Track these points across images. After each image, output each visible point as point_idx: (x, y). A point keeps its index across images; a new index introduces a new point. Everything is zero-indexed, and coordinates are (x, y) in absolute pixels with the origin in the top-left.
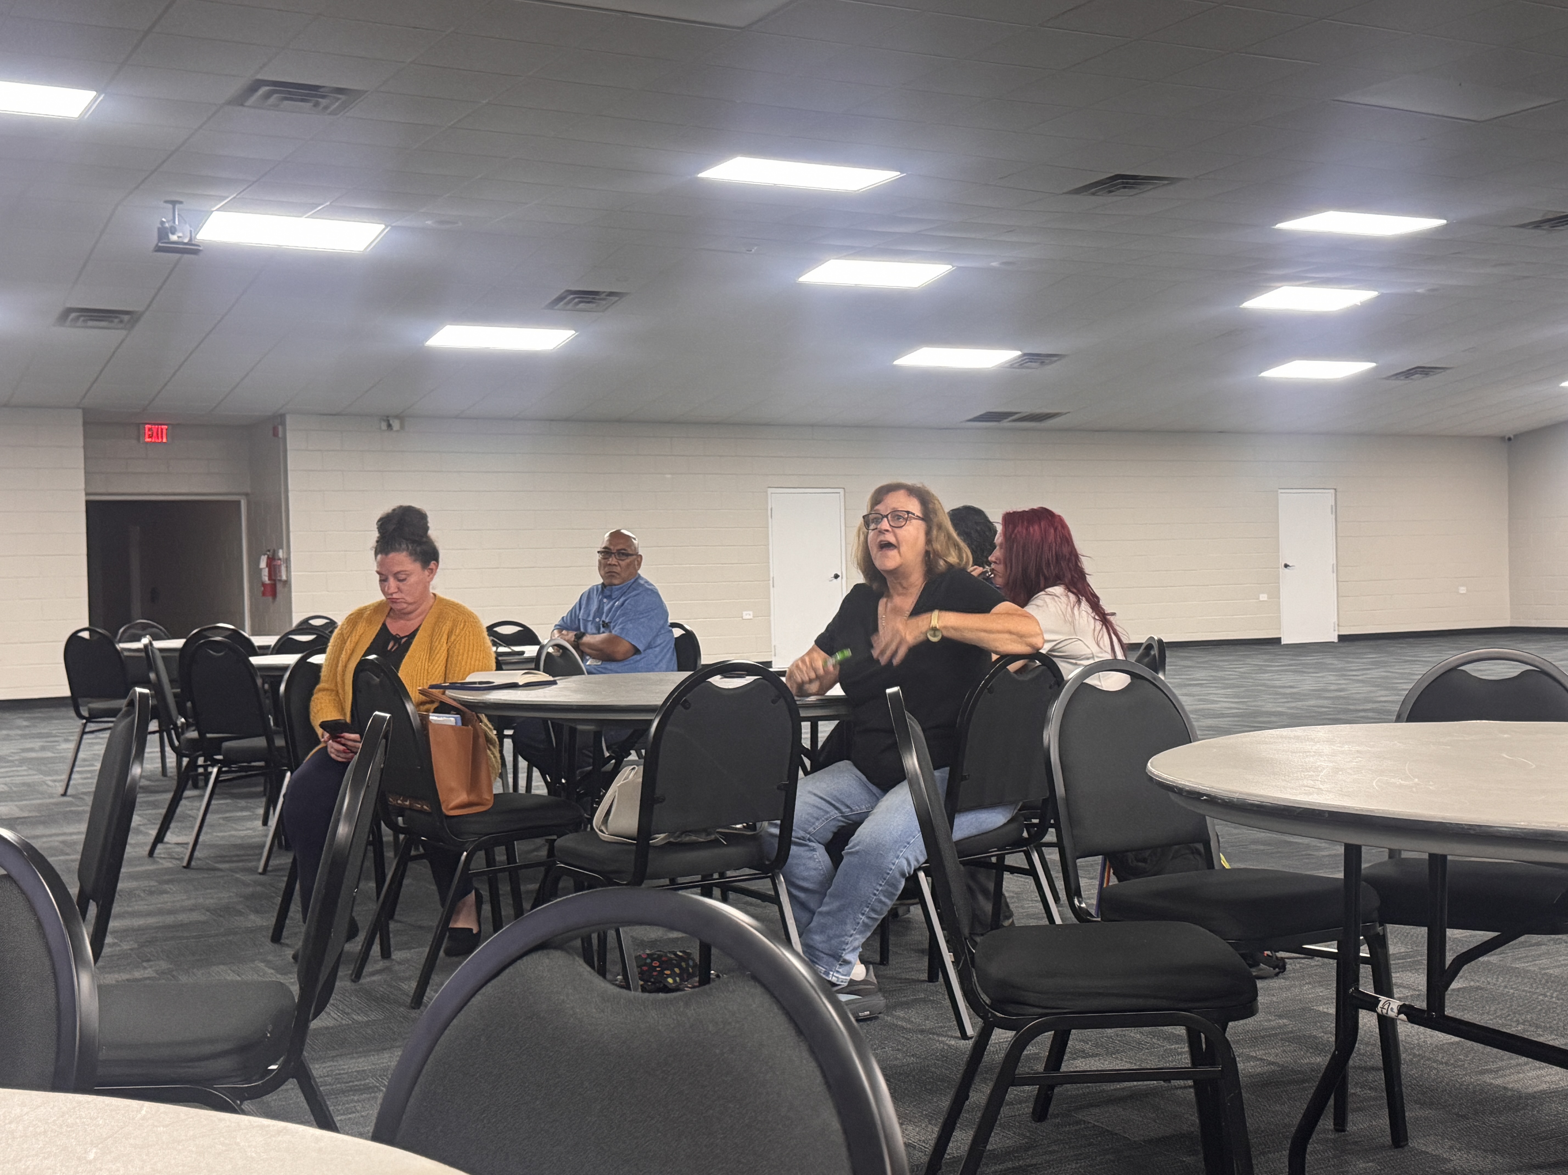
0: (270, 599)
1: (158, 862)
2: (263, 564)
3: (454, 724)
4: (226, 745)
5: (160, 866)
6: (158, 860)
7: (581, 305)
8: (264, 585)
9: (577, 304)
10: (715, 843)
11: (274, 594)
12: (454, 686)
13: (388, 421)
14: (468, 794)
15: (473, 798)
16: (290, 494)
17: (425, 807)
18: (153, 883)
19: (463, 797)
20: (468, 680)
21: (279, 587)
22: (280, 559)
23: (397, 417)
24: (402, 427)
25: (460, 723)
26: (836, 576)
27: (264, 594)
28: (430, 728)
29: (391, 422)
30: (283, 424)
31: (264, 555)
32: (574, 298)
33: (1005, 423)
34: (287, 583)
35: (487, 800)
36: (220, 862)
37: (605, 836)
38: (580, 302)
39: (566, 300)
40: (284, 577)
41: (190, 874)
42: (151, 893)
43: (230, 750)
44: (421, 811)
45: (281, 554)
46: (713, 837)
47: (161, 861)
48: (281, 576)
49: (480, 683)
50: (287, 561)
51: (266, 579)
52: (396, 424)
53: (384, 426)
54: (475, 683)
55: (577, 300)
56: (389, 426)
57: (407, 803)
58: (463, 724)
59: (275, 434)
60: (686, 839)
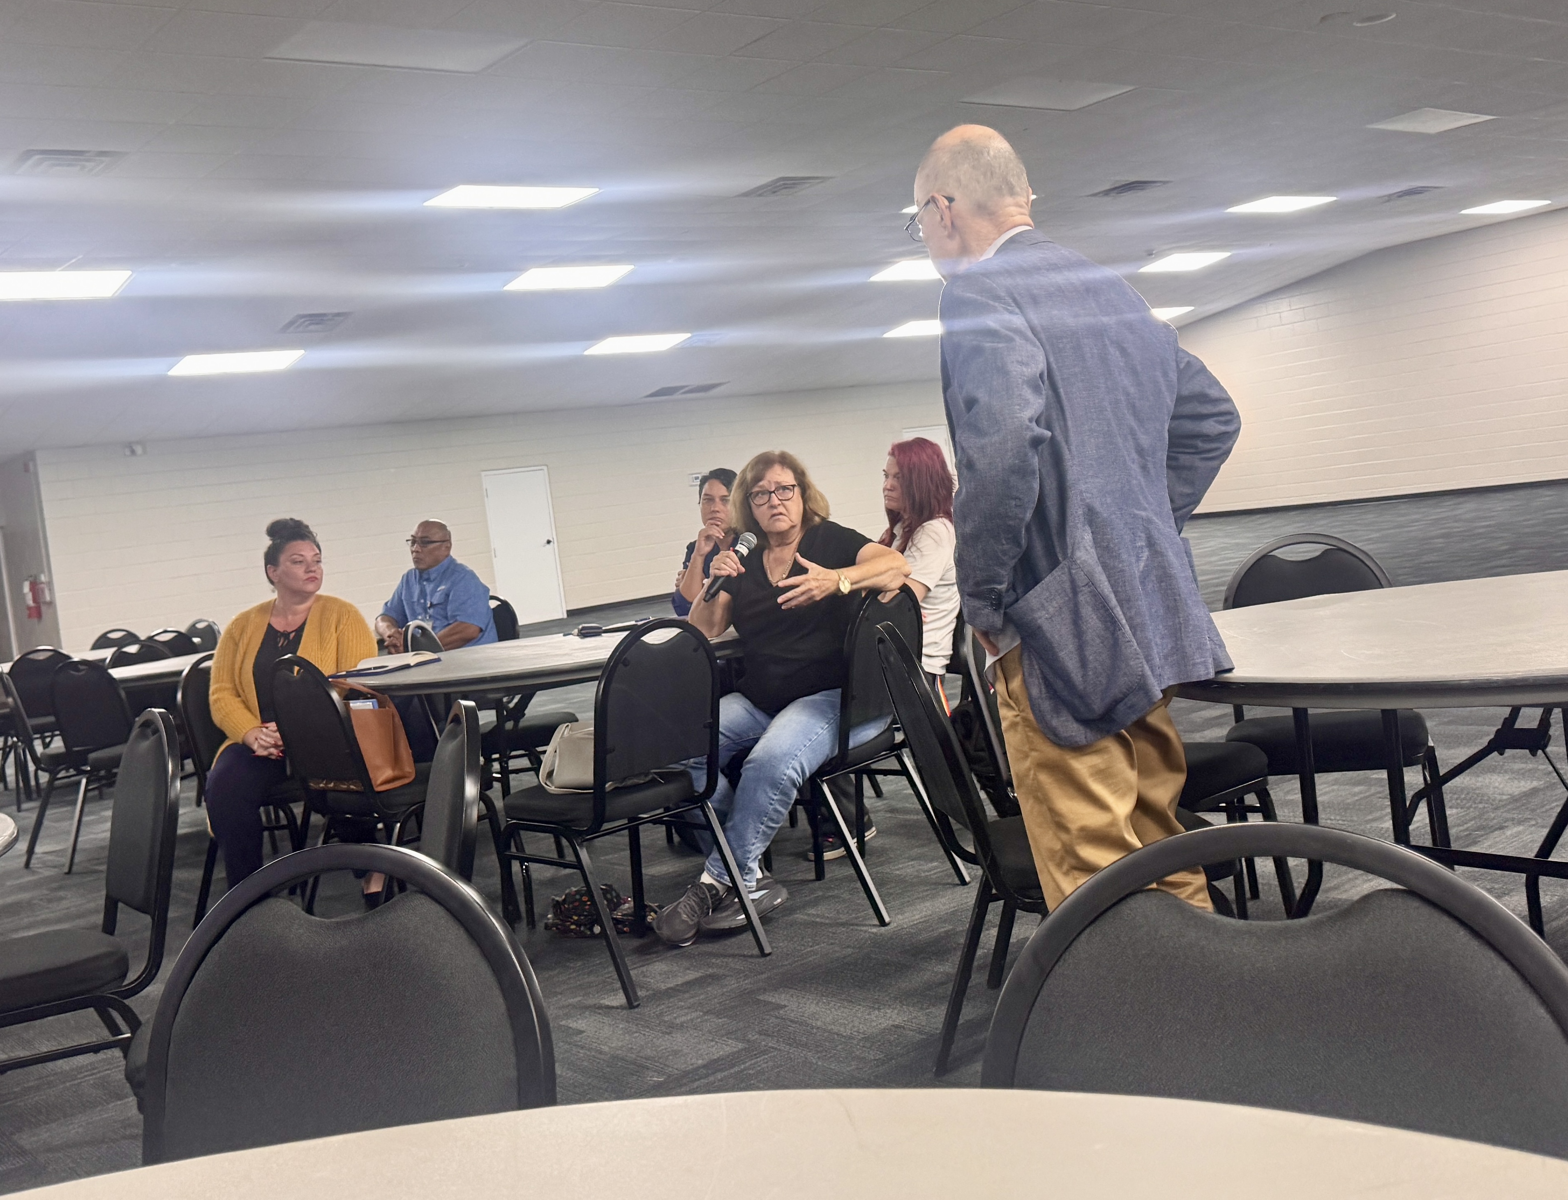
0: (35, 620)
1: (37, 872)
2: (26, 588)
3: (371, 707)
4: (92, 756)
5: (41, 876)
6: (36, 870)
7: (312, 327)
8: (29, 608)
9: (307, 326)
10: (653, 783)
11: (39, 615)
12: (350, 674)
13: (131, 447)
14: (393, 769)
15: (397, 773)
16: (47, 523)
17: (352, 787)
18: (45, 892)
19: (388, 773)
20: (359, 667)
21: (44, 609)
22: (42, 583)
23: (138, 443)
24: (145, 452)
25: (377, 706)
26: (549, 542)
27: (30, 616)
28: (352, 714)
29: (134, 448)
30: (33, 460)
31: (27, 580)
32: (304, 322)
33: (677, 396)
34: (51, 604)
35: (410, 773)
36: (96, 865)
37: (552, 789)
38: (310, 324)
39: (296, 325)
40: (48, 598)
41: (75, 879)
42: (50, 901)
43: (97, 760)
44: (348, 792)
45: (43, 578)
46: (650, 776)
47: (40, 870)
48: (45, 598)
49: (375, 668)
50: (50, 583)
51: (31, 603)
52: (139, 450)
53: (128, 452)
54: (370, 669)
55: (307, 323)
56: (133, 452)
57: (332, 785)
58: (380, 707)
59: (26, 470)
60: (629, 782)
